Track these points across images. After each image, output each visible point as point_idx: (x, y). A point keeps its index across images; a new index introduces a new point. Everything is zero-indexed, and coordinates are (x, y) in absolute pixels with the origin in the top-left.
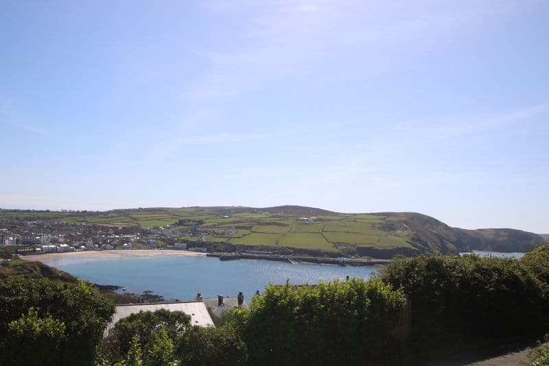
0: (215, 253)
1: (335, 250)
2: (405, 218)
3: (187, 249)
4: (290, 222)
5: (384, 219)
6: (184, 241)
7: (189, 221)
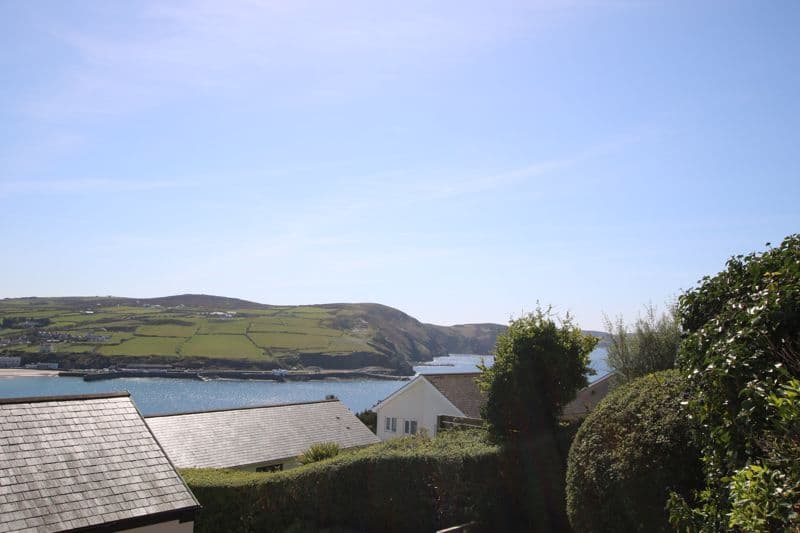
0: (74, 371)
1: (268, 359)
4: (196, 318)
5: (334, 313)
6: (16, 354)
7: (24, 320)
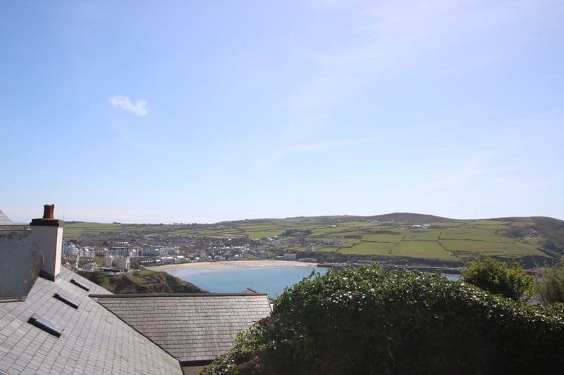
0: (326, 264)
1: (455, 259)
2: (534, 224)
3: (297, 259)
4: (402, 230)
6: (294, 252)
7: (296, 231)
